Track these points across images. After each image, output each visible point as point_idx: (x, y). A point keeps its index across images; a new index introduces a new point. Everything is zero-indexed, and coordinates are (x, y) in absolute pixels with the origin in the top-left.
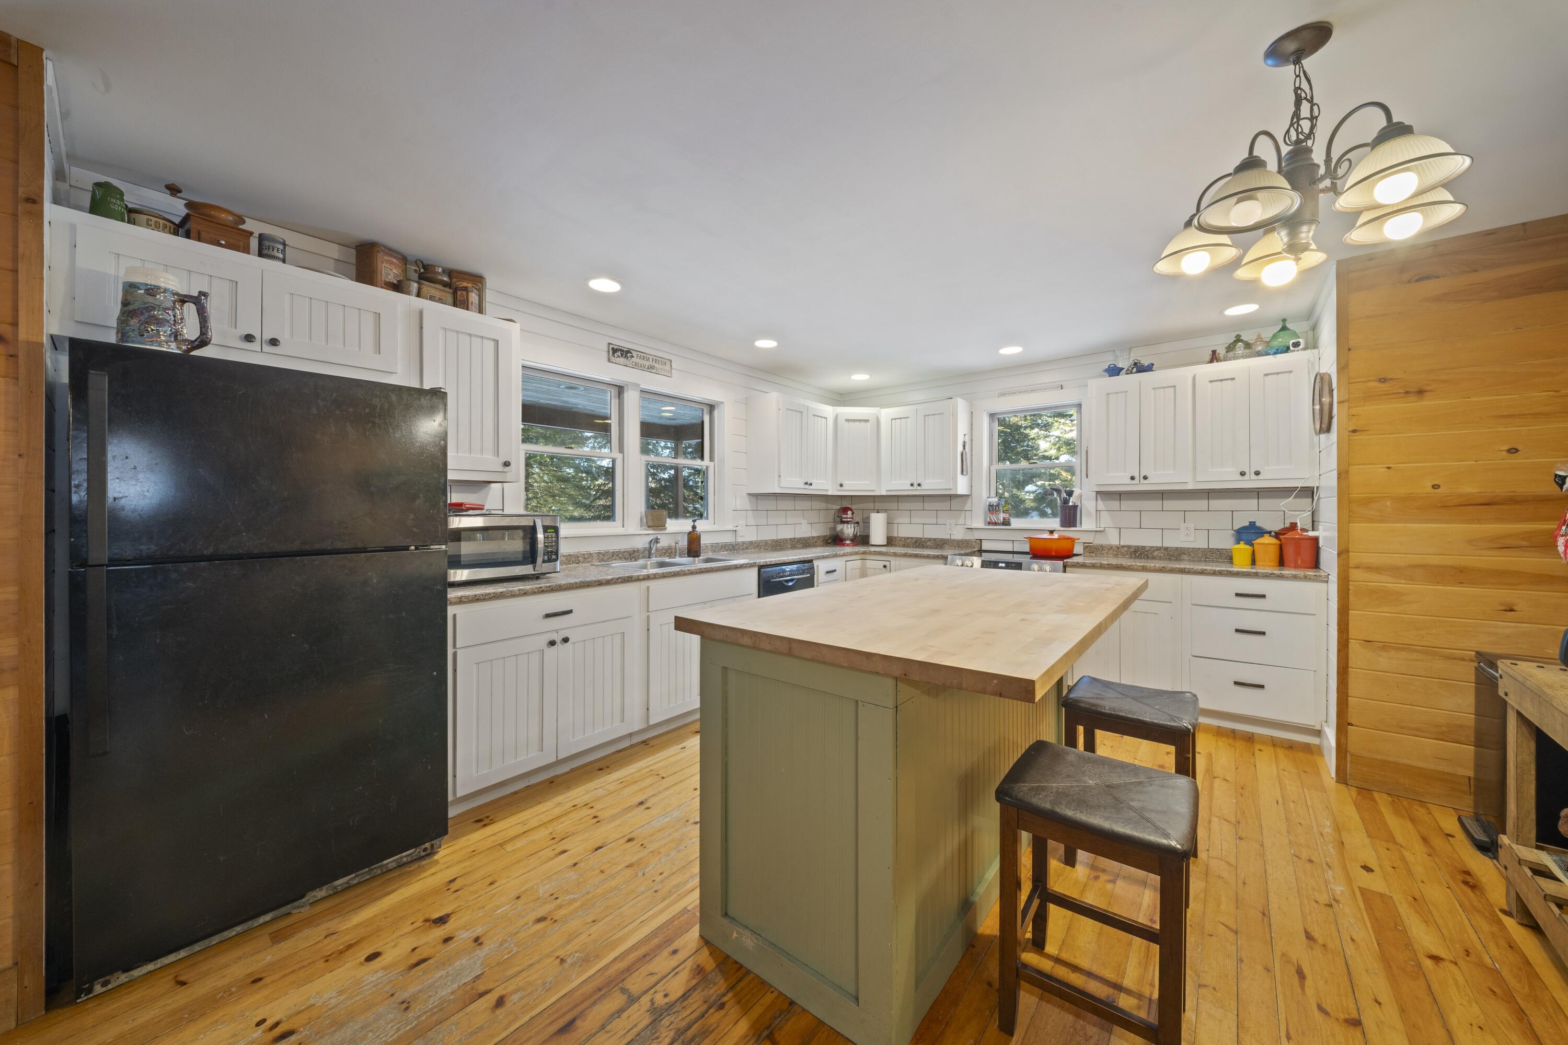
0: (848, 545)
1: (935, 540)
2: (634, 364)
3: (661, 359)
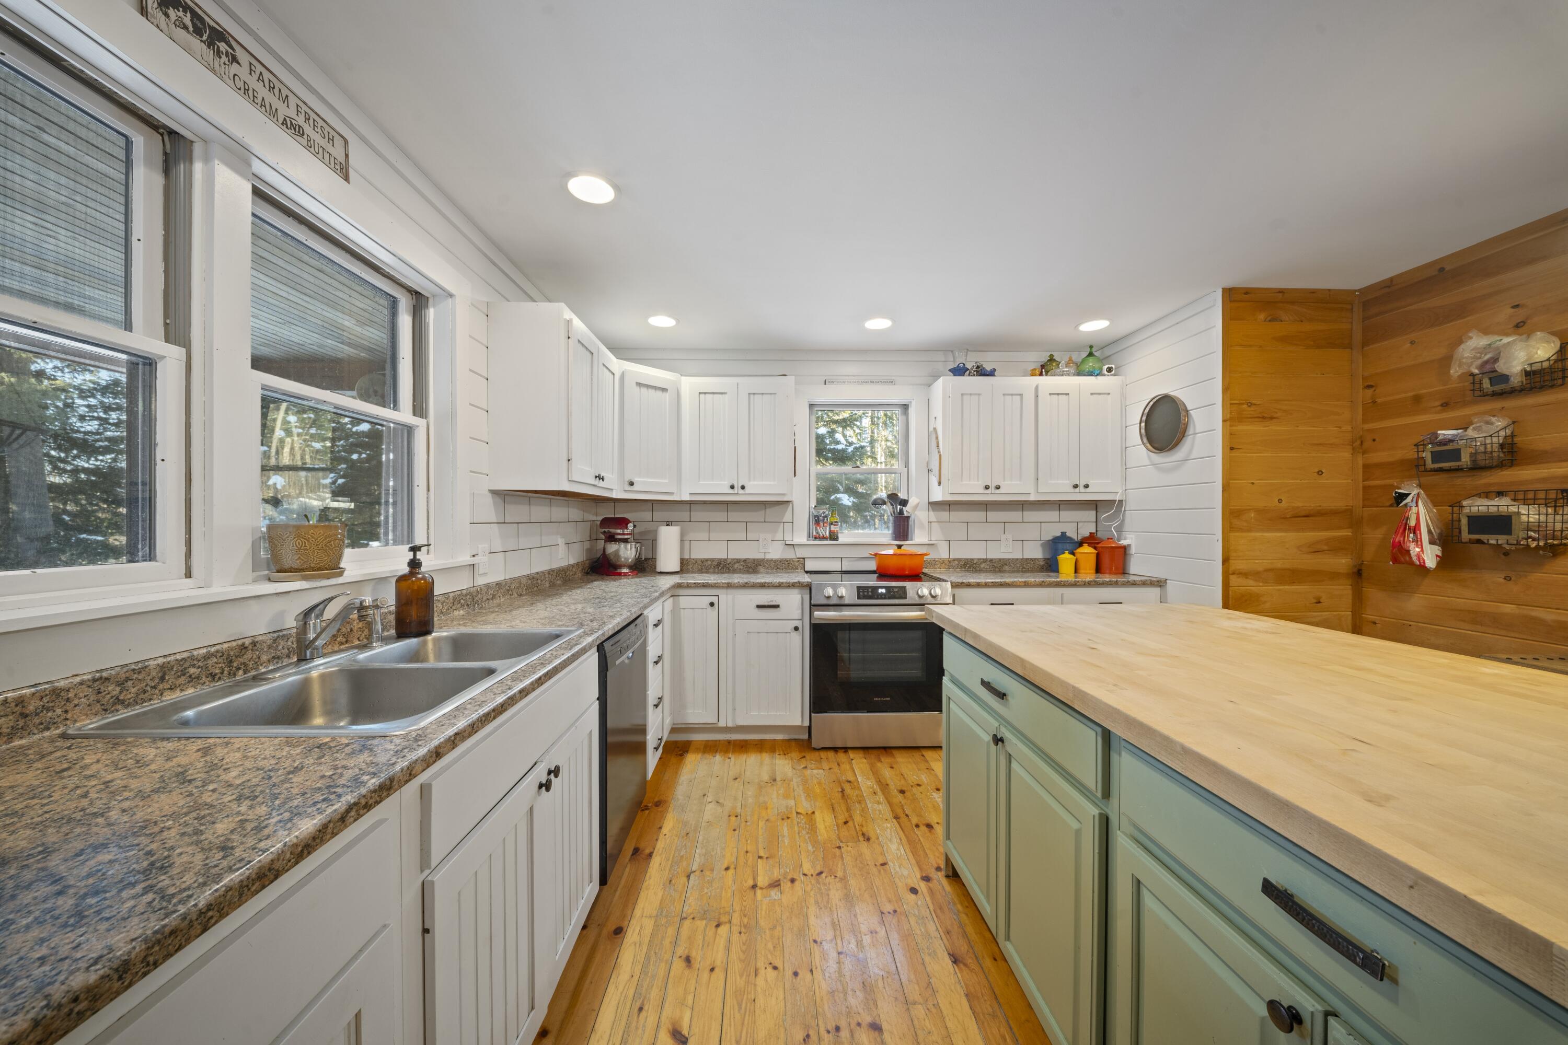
0: (626, 575)
1: (745, 561)
2: (239, 84)
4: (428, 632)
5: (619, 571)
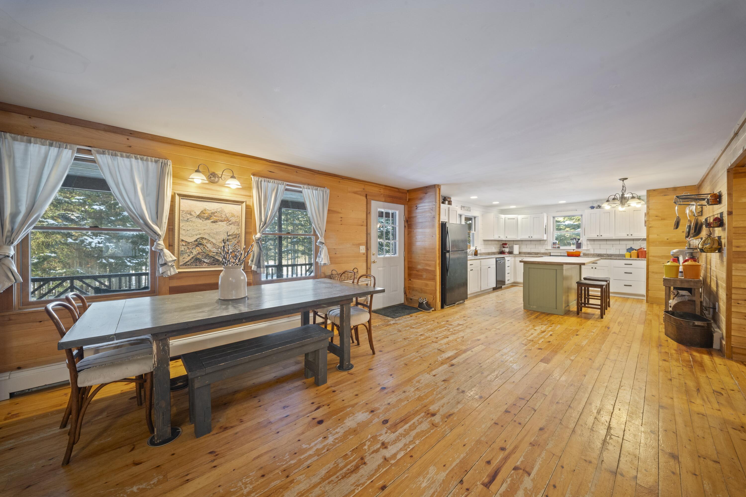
0: (506, 254)
1: (535, 253)
2: (465, 209)
3: (469, 207)
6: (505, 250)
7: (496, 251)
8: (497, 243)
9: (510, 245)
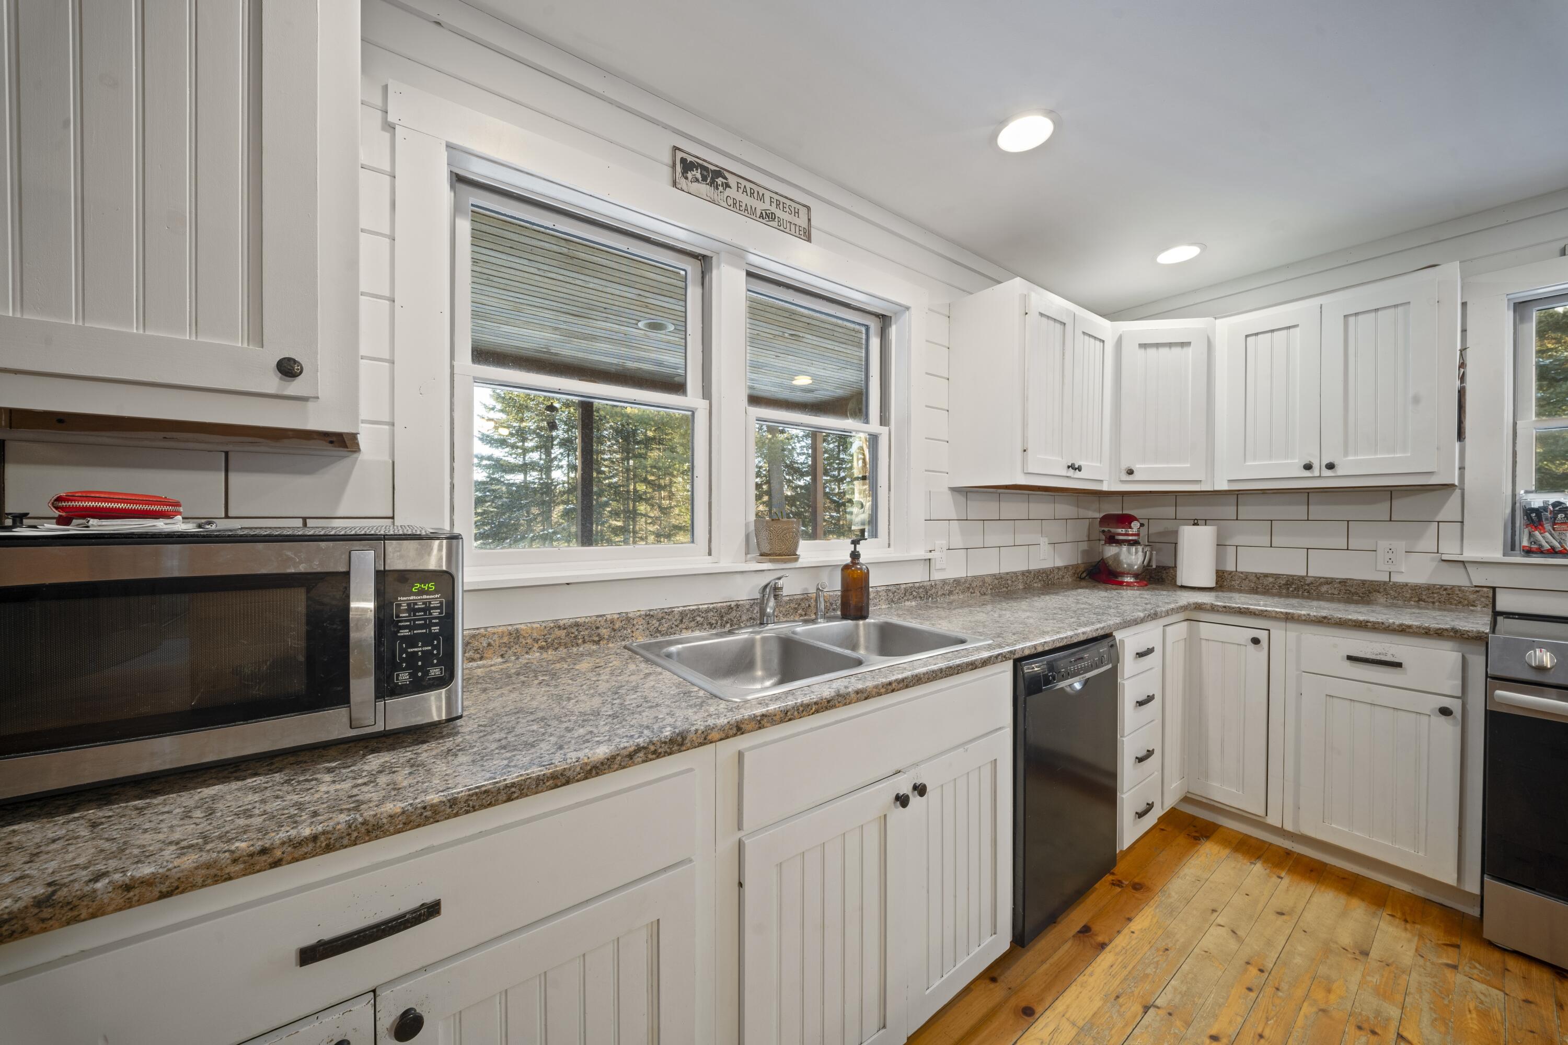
0: (1129, 585)
2: (730, 202)
3: (788, 202)
4: (864, 617)
5: (1120, 579)
6: (1116, 557)
7: (1059, 563)
8: (1065, 509)
9: (1155, 528)
